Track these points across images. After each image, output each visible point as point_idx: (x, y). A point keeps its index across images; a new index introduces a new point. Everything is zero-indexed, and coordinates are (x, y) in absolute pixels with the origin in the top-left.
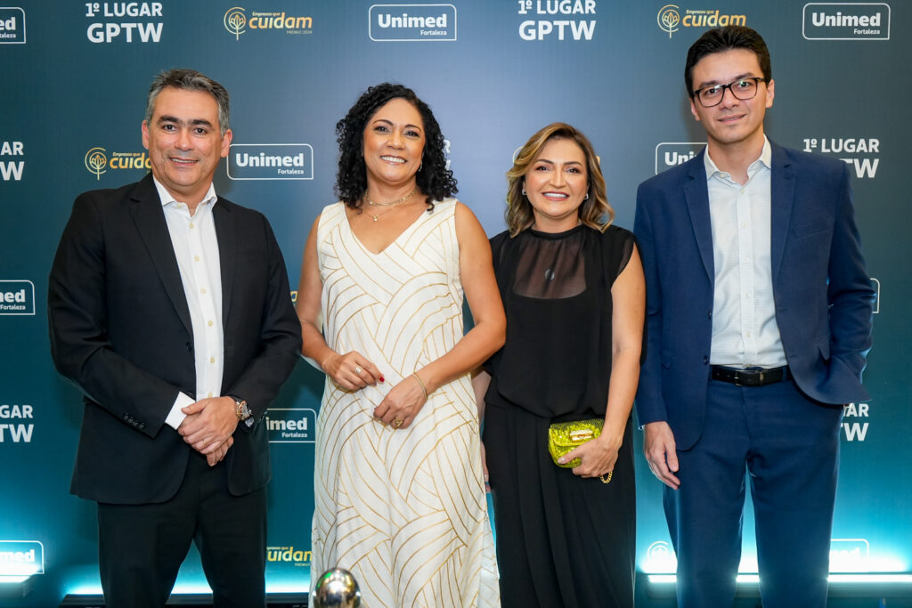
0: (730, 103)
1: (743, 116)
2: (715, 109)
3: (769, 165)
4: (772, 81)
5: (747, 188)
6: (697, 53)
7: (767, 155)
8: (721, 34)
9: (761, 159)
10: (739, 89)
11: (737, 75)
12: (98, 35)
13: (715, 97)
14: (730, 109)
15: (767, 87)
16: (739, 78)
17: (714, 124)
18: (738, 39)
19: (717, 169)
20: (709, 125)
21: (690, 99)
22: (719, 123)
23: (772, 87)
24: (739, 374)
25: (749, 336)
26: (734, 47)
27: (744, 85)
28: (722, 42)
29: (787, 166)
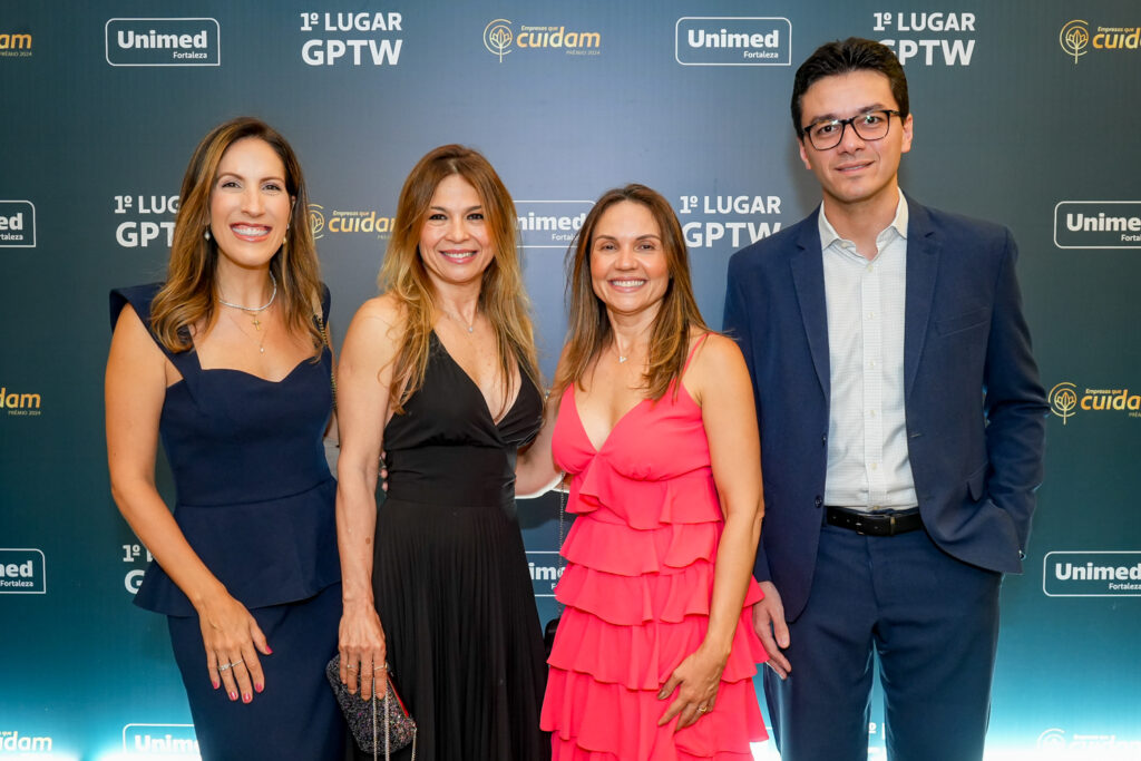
0: (852, 145)
1: (870, 164)
2: (831, 154)
3: (905, 234)
4: (910, 116)
5: (876, 265)
6: (807, 77)
7: (902, 220)
8: (840, 49)
9: (894, 224)
10: (864, 127)
11: (862, 106)
12: (315, 56)
13: (833, 136)
14: (852, 155)
15: (903, 123)
16: (865, 111)
17: (830, 174)
18: (863, 56)
19: (837, 237)
20: (824, 174)
21: (798, 140)
22: (837, 172)
23: (909, 125)
24: (862, 519)
25: (874, 468)
26: (857, 68)
27: (871, 121)
28: (842, 61)
29: (928, 235)
